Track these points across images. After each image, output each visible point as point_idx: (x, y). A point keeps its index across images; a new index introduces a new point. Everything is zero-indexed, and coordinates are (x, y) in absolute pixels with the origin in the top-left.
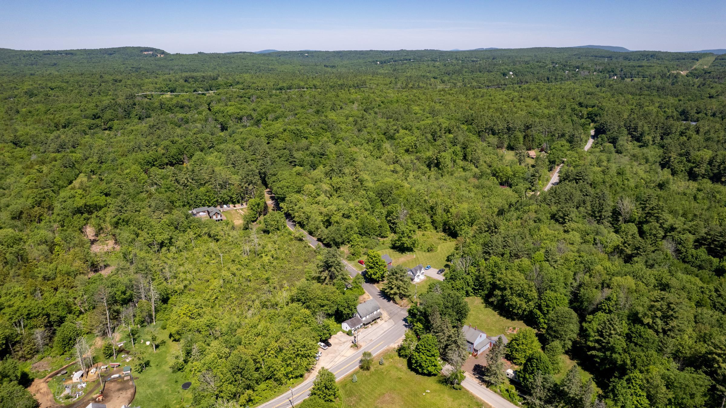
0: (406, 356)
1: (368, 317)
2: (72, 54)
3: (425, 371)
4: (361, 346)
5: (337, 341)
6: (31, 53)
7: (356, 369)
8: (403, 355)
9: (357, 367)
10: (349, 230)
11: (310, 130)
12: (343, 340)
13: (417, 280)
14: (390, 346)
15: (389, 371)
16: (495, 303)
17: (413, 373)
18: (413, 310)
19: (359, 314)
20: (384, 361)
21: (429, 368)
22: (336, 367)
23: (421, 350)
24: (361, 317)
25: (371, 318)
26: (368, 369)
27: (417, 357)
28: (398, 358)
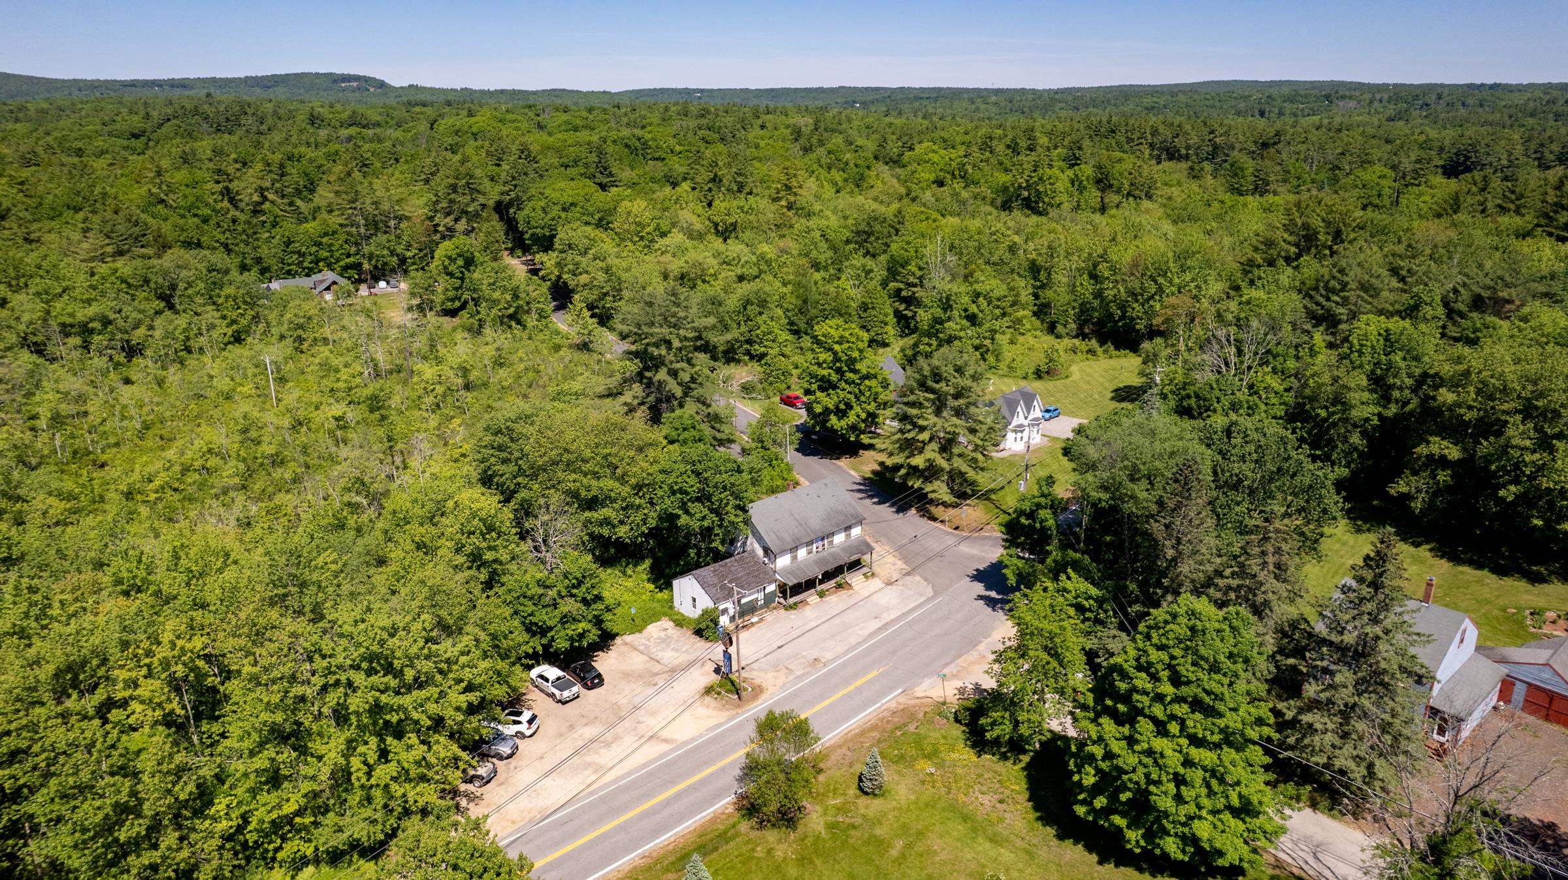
0: (1016, 746)
1: (802, 553)
3: (1171, 846)
4: (758, 690)
5: (637, 661)
7: (713, 820)
8: (996, 742)
9: (726, 803)
10: (752, 310)
12: (670, 657)
13: (1013, 444)
14: (920, 692)
15: (920, 834)
16: (1417, 505)
17: (1075, 853)
18: (1031, 515)
19: (760, 539)
20: (887, 775)
21: (1202, 830)
22: (602, 800)
23: (1143, 701)
24: (767, 550)
25: (820, 562)
26: (788, 818)
27: (1116, 747)
28: (966, 755)
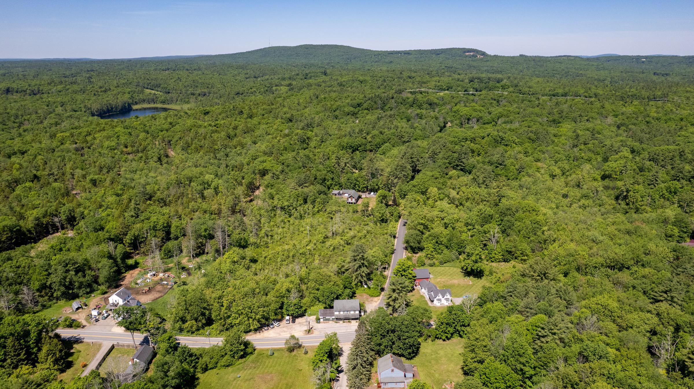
1: (342, 313)
2: (409, 54)
4: (312, 333)
6: (380, 53)
11: (515, 138)
13: (436, 303)
15: (302, 361)
24: (334, 310)
25: (344, 316)
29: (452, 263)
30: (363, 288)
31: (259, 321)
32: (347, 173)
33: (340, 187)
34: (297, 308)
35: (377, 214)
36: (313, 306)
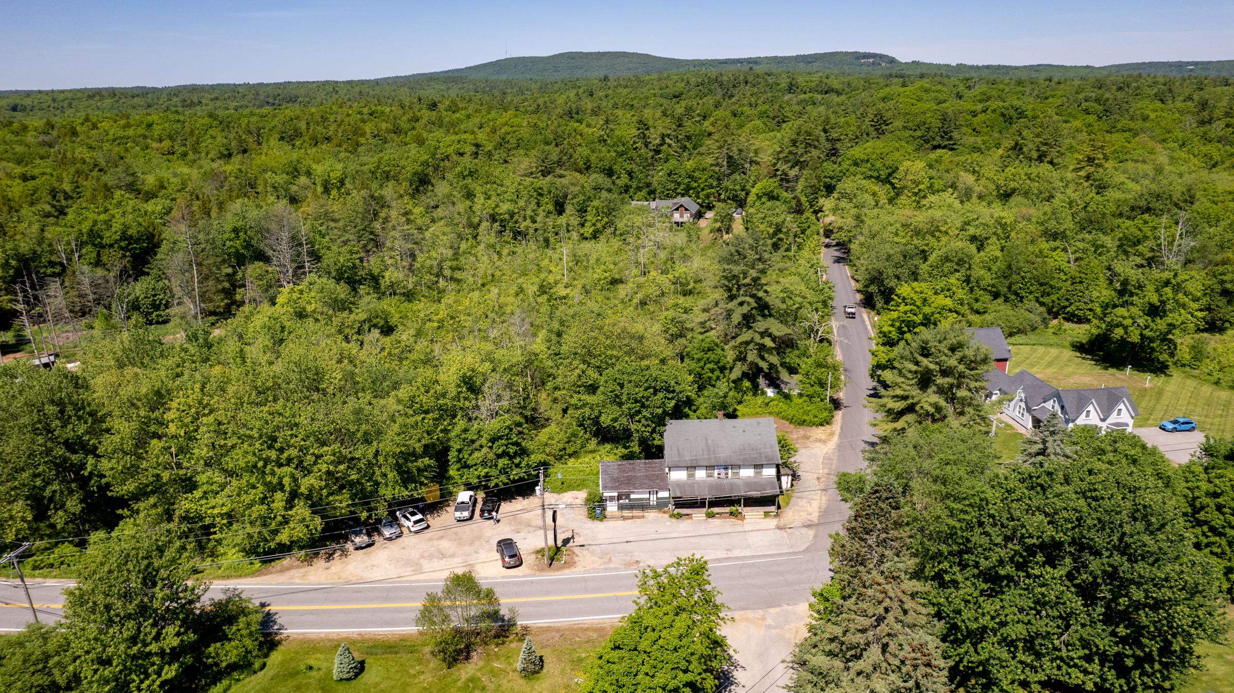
1: (700, 474)
4: (568, 565)
25: (712, 487)
26: (456, 658)
29: (1032, 337)
30: (760, 400)
31: (317, 506)
32: (667, 161)
33: (650, 193)
34: (505, 454)
35: (762, 227)
36: (575, 454)
